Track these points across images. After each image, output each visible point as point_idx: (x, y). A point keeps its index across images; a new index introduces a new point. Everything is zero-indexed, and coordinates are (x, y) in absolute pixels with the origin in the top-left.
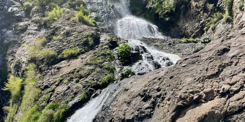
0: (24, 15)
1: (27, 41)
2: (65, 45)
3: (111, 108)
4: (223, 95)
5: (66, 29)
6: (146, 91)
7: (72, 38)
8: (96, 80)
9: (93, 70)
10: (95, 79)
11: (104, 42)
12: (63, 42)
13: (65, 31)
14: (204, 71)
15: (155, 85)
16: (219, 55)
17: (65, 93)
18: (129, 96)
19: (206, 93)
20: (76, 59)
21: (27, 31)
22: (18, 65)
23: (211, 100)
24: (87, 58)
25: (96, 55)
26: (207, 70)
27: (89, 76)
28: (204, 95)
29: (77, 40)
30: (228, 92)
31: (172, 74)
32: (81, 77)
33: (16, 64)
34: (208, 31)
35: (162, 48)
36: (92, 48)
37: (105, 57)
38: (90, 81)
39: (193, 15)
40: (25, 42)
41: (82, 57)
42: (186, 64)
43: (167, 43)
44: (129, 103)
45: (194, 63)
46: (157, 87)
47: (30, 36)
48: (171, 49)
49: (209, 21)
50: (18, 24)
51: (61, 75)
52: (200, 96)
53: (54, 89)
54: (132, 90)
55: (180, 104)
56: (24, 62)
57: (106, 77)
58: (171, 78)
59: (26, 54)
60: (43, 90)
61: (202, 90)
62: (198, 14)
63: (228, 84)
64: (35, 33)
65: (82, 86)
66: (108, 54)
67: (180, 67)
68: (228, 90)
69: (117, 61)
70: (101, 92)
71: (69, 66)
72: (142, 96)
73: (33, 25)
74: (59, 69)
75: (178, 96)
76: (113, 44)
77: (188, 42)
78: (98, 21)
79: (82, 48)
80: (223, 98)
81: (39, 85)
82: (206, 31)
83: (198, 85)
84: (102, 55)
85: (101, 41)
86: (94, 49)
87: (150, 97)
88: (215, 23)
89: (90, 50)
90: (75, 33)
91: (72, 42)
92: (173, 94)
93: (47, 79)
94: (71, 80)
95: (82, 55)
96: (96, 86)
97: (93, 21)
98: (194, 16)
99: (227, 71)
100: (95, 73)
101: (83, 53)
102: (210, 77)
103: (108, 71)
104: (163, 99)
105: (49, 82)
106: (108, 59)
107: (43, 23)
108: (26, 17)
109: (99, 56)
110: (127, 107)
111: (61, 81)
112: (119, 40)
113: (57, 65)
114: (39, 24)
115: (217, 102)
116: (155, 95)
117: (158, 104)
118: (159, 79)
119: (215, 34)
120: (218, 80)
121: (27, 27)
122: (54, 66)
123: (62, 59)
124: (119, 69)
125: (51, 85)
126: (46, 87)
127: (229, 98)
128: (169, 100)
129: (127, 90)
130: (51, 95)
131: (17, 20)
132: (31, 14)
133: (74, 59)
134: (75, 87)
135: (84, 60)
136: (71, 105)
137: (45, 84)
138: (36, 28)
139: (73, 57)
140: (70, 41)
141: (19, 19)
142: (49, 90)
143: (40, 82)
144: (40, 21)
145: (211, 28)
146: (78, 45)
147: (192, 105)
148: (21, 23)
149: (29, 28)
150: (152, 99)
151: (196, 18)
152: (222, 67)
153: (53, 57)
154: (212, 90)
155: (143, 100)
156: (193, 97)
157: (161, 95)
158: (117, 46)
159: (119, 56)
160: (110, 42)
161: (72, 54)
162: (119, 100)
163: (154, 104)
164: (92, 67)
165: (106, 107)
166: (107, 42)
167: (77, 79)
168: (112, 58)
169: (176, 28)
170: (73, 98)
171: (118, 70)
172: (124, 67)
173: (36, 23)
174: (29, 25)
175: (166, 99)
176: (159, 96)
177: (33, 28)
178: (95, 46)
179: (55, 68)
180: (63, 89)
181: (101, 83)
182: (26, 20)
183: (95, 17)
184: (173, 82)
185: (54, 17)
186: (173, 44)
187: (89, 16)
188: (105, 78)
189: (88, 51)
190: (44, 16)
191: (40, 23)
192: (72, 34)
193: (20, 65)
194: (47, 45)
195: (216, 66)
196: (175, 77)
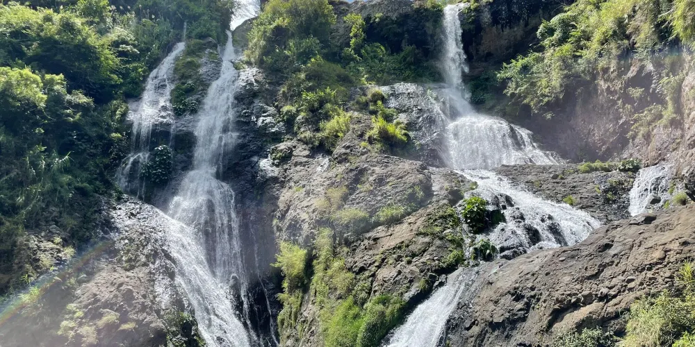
0: (283, 130)
1: (296, 178)
2: (380, 200)
3: (471, 306)
4: (601, 299)
5: (377, 172)
6: (518, 288)
7: (388, 187)
8: (437, 260)
9: (429, 243)
10: (435, 258)
11: (439, 193)
12: (375, 195)
13: (375, 176)
14: (583, 270)
15: (527, 282)
16: (600, 252)
17: (397, 281)
18: (495, 292)
19: (585, 297)
20: (400, 223)
21: (293, 158)
22: (295, 226)
23: (590, 304)
24: (417, 224)
25: (430, 218)
26: (586, 269)
27: (425, 254)
28: (583, 299)
29: (397, 192)
30: (606, 296)
31: (548, 269)
32: (414, 255)
33: (291, 223)
34: (637, 140)
35: (541, 187)
36: (422, 204)
37: (446, 221)
38: (428, 263)
39: (602, 106)
40: (291, 179)
41: (409, 221)
42: (564, 258)
43: (550, 173)
44: (496, 302)
45: (573, 257)
46: (530, 285)
47: (299, 168)
48: (559, 188)
49: (636, 121)
50: (276, 148)
51: (381, 250)
52: (578, 300)
53: (375, 273)
54: (499, 284)
55: (556, 307)
56: (304, 220)
57: (451, 255)
58: (547, 274)
59: (305, 206)
60: (357, 273)
61: (580, 293)
62: (613, 105)
63: (607, 287)
64: (306, 162)
65: (418, 270)
66: (449, 215)
67: (557, 261)
68: (607, 294)
69: (465, 226)
70: (446, 278)
71: (391, 235)
72: (513, 295)
73: (301, 147)
74: (376, 239)
75: (555, 298)
76: (455, 197)
77: (592, 170)
78: (412, 130)
79: (407, 205)
80: (601, 303)
81: (349, 265)
82: (631, 140)
83: (576, 286)
84: (440, 218)
85: (434, 191)
86: (425, 207)
87: (523, 297)
88: (649, 124)
89: (420, 208)
90: (391, 178)
91: (390, 196)
92: (549, 295)
93: (360, 256)
94: (399, 259)
95: (407, 217)
96: (438, 270)
97: (403, 131)
98: (605, 108)
99: (607, 272)
100: (433, 248)
101: (409, 214)
102: (589, 278)
103: (454, 244)
104: (538, 300)
105: (364, 262)
106: (451, 223)
107: (317, 143)
108: (287, 133)
109: (436, 220)
110: (495, 307)
111: (383, 260)
112: (462, 184)
113: (372, 234)
114: (310, 146)
115: (595, 306)
116: (529, 295)
117: (533, 305)
118: (533, 275)
119: (649, 147)
120: (598, 283)
121: (292, 151)
122: (368, 235)
123: (377, 224)
124: (470, 240)
125: (369, 266)
126: (362, 269)
127: (607, 302)
128: (545, 302)
129: (491, 283)
130: (372, 282)
131: (273, 139)
132: (295, 128)
133: (397, 224)
134: (409, 270)
135: (415, 227)
136: (407, 299)
137: (360, 265)
138: (307, 153)
139: (395, 221)
140: (385, 193)
141: (277, 138)
142: (367, 274)
143: (350, 260)
144: (313, 140)
145: (640, 136)
146: (399, 201)
147: (571, 308)
148: (281, 144)
149: (294, 153)
150: (525, 300)
151: (609, 114)
152: (603, 267)
153: (363, 220)
154: (590, 293)
155: (514, 300)
156: (570, 300)
157: (535, 295)
158: (462, 198)
159: (466, 217)
160: (449, 193)
161: (392, 216)
162: (482, 296)
163: (528, 305)
164: (427, 239)
165: (463, 304)
166: (444, 193)
167: (408, 258)
168: (457, 222)
169: (569, 132)
170: (408, 288)
171: (468, 241)
172: (477, 236)
173: (306, 143)
174: (295, 147)
175: (541, 300)
176: (533, 297)
177: (301, 152)
178: (426, 201)
179: (369, 238)
180: (391, 275)
181: (444, 266)
182: (288, 139)
183: (406, 122)
184: (549, 280)
185: (337, 131)
186: (561, 176)
187: (395, 121)
188: (450, 257)
189: (417, 210)
190: (318, 130)
191: (312, 144)
192: (388, 180)
193: (298, 226)
194: (350, 199)
195: (596, 265)
196: (552, 273)
